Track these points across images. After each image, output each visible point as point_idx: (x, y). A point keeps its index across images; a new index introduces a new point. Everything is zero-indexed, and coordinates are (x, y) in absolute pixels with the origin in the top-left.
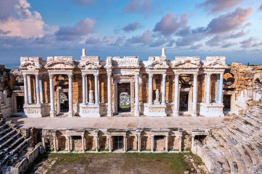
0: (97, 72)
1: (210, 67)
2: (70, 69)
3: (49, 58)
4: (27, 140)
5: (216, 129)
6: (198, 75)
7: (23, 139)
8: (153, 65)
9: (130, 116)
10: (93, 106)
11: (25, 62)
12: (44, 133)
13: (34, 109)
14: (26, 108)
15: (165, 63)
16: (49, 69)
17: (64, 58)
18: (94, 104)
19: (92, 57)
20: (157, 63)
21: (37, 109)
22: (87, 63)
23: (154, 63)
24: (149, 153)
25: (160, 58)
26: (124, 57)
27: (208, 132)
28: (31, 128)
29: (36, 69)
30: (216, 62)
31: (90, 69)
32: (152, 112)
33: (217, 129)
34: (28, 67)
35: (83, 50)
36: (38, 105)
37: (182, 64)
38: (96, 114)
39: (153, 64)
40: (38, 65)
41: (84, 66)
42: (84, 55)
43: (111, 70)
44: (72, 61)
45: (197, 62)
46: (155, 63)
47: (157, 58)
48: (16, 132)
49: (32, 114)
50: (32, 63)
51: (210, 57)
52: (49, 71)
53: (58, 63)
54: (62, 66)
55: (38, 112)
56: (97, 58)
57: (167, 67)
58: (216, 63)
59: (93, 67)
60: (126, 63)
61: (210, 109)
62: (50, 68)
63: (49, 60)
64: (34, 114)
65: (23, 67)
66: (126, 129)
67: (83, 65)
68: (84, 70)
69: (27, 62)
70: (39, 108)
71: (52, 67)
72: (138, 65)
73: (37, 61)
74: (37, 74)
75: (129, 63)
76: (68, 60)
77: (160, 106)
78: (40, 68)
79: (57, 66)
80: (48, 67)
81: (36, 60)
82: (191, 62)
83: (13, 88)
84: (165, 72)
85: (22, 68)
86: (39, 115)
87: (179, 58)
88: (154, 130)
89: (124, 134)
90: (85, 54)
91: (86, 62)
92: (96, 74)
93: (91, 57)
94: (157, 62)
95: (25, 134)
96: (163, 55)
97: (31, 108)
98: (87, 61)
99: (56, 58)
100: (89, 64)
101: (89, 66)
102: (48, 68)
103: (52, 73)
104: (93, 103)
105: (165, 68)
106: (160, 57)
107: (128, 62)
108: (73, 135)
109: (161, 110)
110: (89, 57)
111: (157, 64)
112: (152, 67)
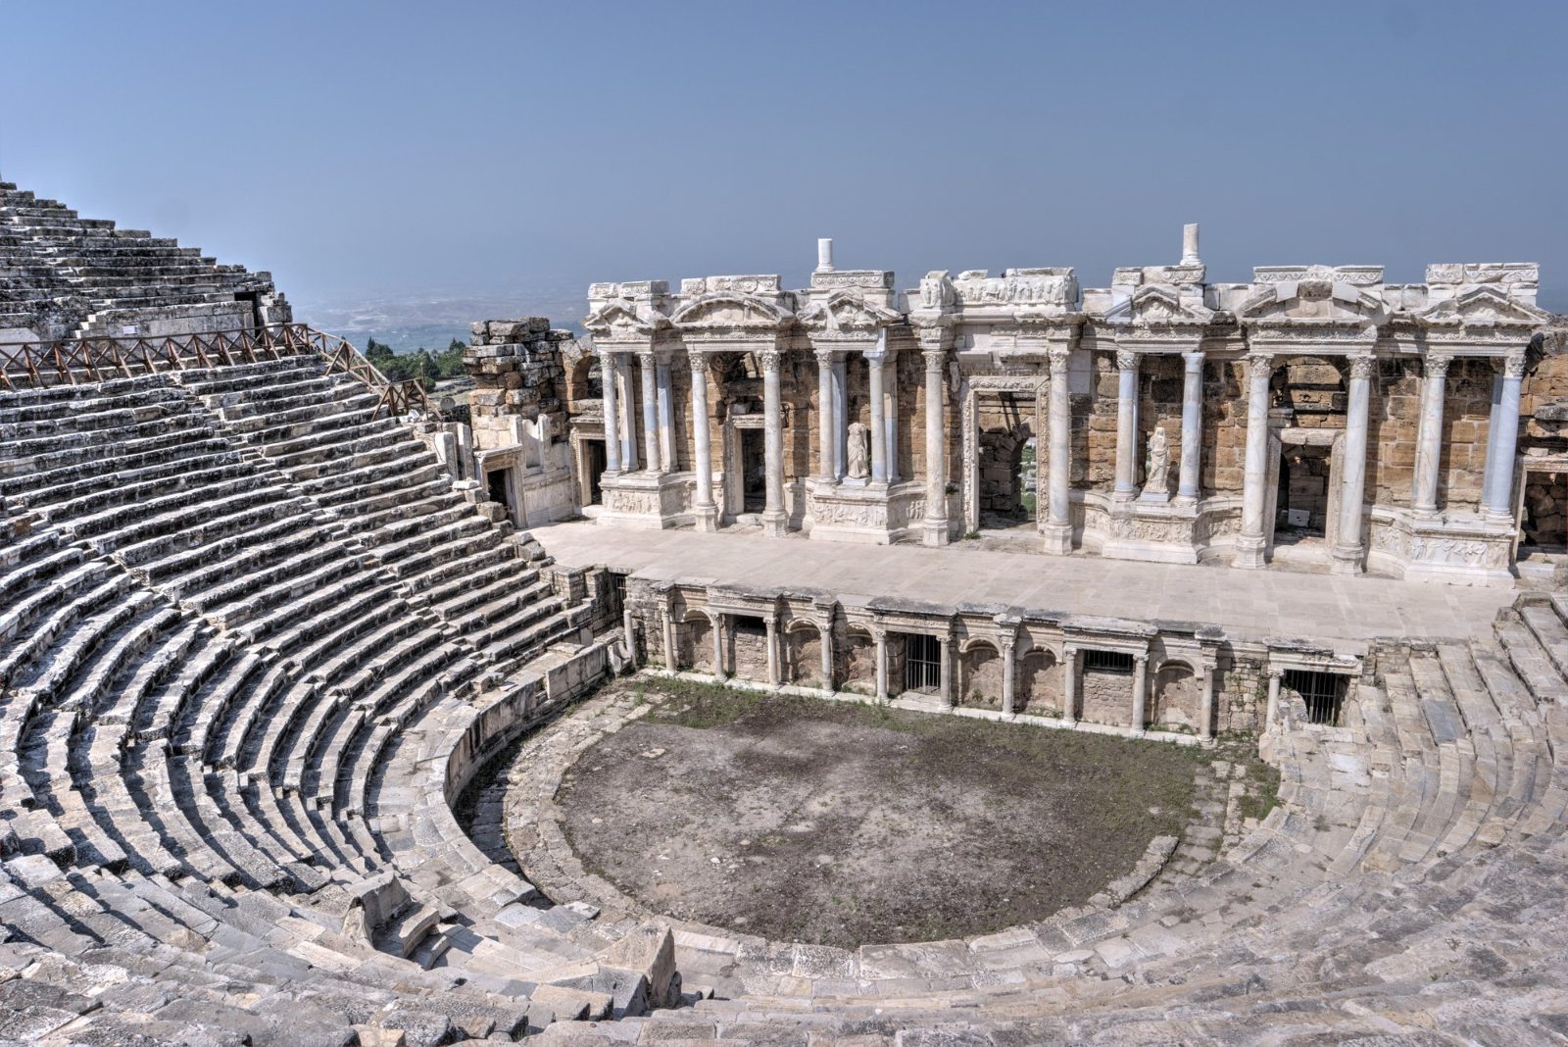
0: (876, 341)
1: (1442, 321)
2: (765, 329)
3: (686, 284)
4: (568, 613)
5: (1405, 650)
6: (1372, 361)
7: (558, 608)
8: (1136, 306)
9: (1025, 547)
10: (859, 495)
11: (602, 305)
12: (633, 595)
13: (638, 494)
14: (610, 489)
15: (1192, 300)
16: (688, 330)
17: (744, 280)
18: (867, 484)
19: (858, 275)
20: (1155, 299)
21: (645, 496)
22: (836, 302)
23: (1138, 297)
24: (1050, 730)
25: (1169, 274)
26: (1009, 272)
27: (1353, 658)
28: (592, 568)
29: (642, 331)
30: (1479, 291)
31: (845, 328)
32: (1128, 537)
33: (1412, 648)
34: (613, 327)
35: (823, 244)
36: (650, 477)
37: (1284, 303)
38: (873, 531)
39: (1132, 302)
40: (647, 314)
41: (820, 316)
42: (823, 266)
43: (937, 333)
44: (777, 292)
45: (1364, 295)
46: (1142, 300)
47: (1156, 275)
48: (536, 577)
49: (629, 515)
50: (626, 306)
51: (1445, 266)
52: (686, 338)
53: (720, 305)
54: (737, 318)
55: (649, 508)
56: (877, 279)
57: (1205, 316)
58: (1480, 296)
59: (861, 319)
60: (1016, 300)
61: (1432, 543)
62: (690, 325)
63: (688, 291)
64: (636, 515)
65: (596, 322)
66: (952, 605)
67: (816, 311)
68: (824, 336)
69: (612, 302)
70: (652, 490)
71: (698, 324)
72: (1063, 310)
73: (644, 296)
74: (645, 350)
75: (1030, 297)
76: (761, 289)
77: (1168, 511)
78: (654, 327)
79: (718, 318)
80: (682, 320)
81: (643, 292)
82: (1335, 294)
83: (576, 408)
84: (1196, 346)
85: (591, 328)
86: (655, 518)
87: (1267, 274)
88: (1075, 624)
89: (941, 631)
90: (832, 262)
91: (827, 296)
92: (876, 349)
93: (854, 274)
94: (1152, 294)
95: (568, 590)
96: (1189, 257)
97: (626, 488)
98: (833, 292)
99: (711, 282)
100: (842, 304)
101: (844, 315)
102: (682, 325)
103: (700, 349)
104: (862, 482)
105: (1192, 324)
106: (1170, 269)
107: (1027, 293)
108: (732, 612)
109: (1174, 529)
110: (843, 275)
111: (1156, 304)
112: (1126, 320)
